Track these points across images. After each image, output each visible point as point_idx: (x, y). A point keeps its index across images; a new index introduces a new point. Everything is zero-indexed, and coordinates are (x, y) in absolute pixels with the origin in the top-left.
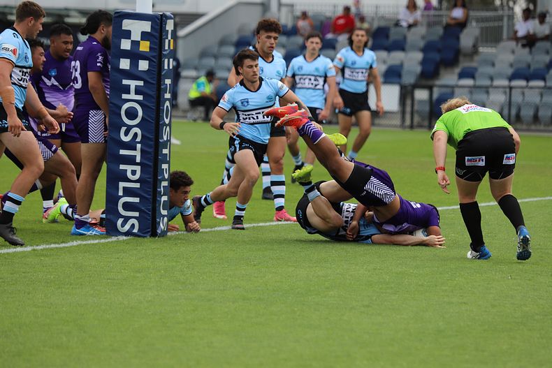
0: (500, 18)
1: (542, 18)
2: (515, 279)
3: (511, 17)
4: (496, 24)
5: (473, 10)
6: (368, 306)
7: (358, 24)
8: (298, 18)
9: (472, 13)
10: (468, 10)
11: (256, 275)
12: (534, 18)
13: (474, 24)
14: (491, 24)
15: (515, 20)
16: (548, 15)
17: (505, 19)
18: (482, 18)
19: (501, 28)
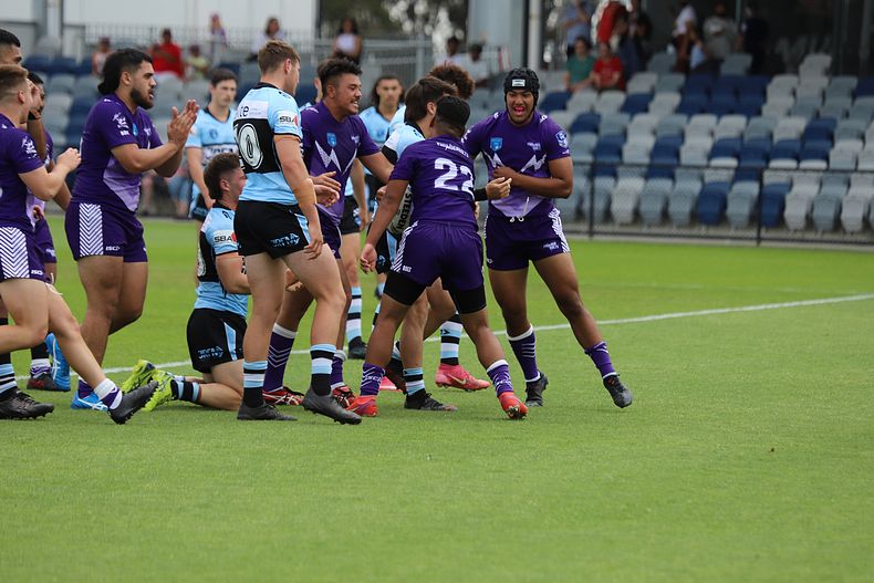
0: (412, 52)
1: (476, 52)
2: (436, 460)
3: (429, 51)
4: (406, 61)
5: (371, 38)
6: (206, 506)
7: (188, 58)
8: (92, 47)
9: (368, 44)
10: (363, 38)
11: (25, 458)
12: (463, 52)
13: (372, 60)
14: (398, 61)
15: (435, 55)
16: (484, 48)
17: (420, 54)
18: (384, 52)
19: (413, 67)
